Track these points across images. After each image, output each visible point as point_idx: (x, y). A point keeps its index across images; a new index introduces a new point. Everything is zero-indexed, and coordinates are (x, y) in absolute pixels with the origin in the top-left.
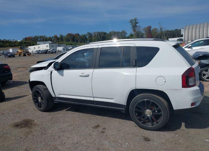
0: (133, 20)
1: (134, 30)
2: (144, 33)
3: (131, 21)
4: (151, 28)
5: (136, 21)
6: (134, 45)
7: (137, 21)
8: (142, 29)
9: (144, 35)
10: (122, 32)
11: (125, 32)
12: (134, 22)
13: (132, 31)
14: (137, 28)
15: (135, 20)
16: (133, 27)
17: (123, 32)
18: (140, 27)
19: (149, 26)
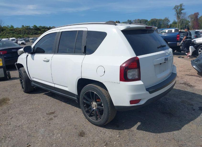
0: (178, 6)
1: (178, 17)
2: (190, 21)
3: (176, 7)
4: (199, 15)
5: (181, 8)
6: (86, 30)
7: (183, 7)
8: (187, 17)
9: (189, 23)
10: (164, 19)
11: (167, 19)
12: (179, 8)
13: (176, 18)
14: (182, 15)
15: (181, 5)
16: (178, 14)
17: (166, 19)
18: (185, 14)
19: (196, 13)
